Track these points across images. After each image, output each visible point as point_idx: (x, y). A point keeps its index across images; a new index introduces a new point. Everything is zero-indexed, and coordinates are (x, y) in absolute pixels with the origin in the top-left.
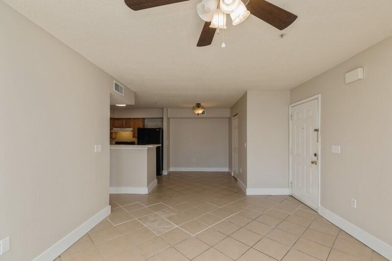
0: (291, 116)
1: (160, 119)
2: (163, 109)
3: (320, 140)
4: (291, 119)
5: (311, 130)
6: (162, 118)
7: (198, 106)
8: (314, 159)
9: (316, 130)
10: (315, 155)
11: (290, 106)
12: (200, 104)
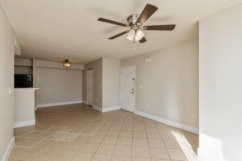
0: (121, 72)
1: (30, 68)
2: (32, 59)
3: (135, 83)
4: (121, 74)
5: (131, 79)
6: (32, 67)
7: (67, 61)
8: (133, 91)
9: (133, 79)
10: (133, 89)
11: (121, 68)
12: (68, 60)
